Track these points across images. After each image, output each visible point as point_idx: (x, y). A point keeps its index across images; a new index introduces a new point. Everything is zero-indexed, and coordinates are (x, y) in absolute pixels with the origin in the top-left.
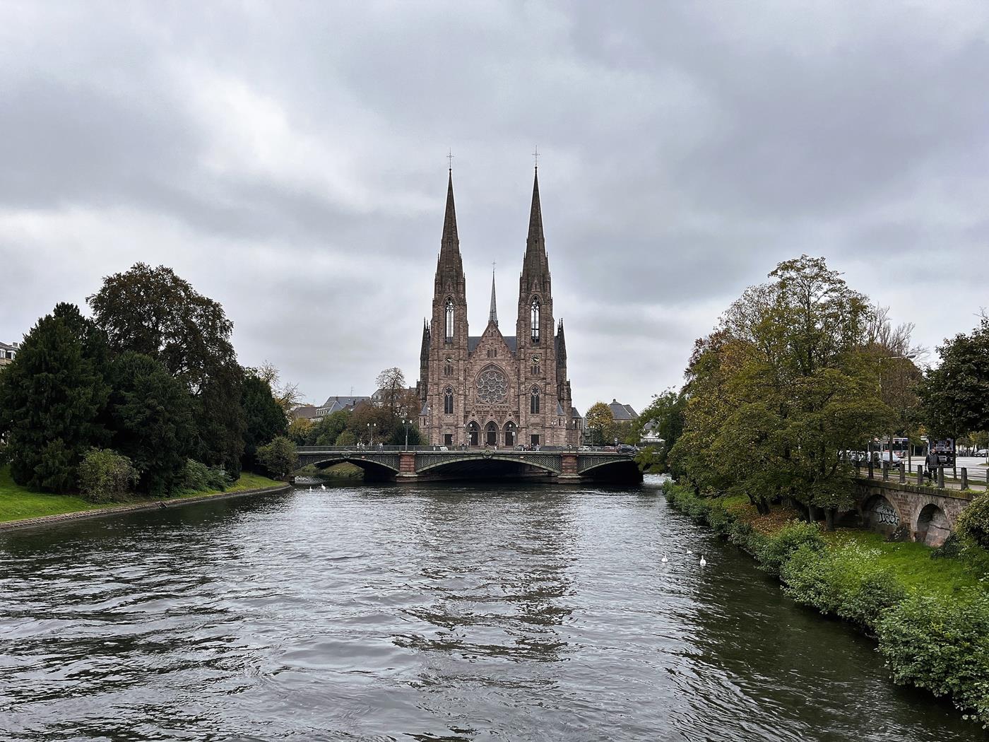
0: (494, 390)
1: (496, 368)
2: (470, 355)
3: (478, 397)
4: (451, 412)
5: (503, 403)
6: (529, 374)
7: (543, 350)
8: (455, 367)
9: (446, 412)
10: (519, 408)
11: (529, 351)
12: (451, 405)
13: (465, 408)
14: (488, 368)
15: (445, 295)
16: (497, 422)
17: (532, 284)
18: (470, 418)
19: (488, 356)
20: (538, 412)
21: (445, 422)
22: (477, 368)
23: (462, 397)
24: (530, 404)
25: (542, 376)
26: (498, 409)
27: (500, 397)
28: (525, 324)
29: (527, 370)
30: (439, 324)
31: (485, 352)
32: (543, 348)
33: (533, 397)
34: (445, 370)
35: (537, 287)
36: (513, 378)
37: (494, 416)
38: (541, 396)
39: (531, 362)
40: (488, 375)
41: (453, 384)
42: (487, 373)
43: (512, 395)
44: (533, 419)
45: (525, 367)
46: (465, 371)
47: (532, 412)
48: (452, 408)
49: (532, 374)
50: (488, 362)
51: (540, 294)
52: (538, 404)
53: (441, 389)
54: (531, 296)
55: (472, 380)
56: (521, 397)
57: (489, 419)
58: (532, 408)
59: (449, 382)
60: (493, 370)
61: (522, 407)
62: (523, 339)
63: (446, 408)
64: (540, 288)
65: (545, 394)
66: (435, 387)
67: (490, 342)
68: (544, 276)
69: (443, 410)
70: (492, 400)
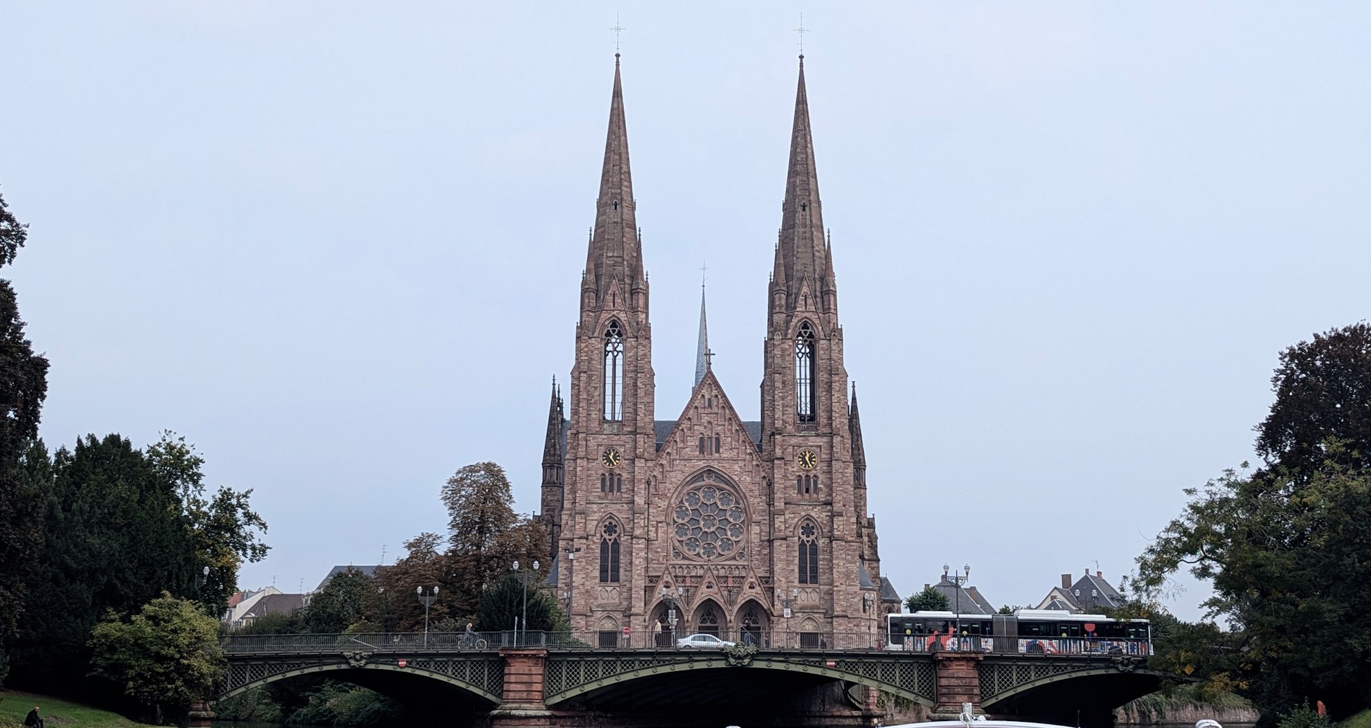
0: (712, 529)
1: (719, 477)
2: (658, 448)
3: (677, 544)
4: (616, 579)
5: (734, 558)
6: (793, 494)
7: (825, 439)
8: (625, 475)
9: (603, 579)
10: (771, 571)
11: (794, 441)
12: (616, 561)
13: (647, 569)
14: (699, 477)
15: (604, 316)
16: (721, 602)
17: (797, 295)
18: (661, 592)
19: (702, 452)
20: (814, 579)
21: (600, 601)
22: (676, 477)
23: (642, 544)
24: (797, 561)
25: (822, 497)
26: (722, 572)
27: (727, 544)
28: (783, 383)
29: (789, 483)
30: (590, 377)
31: (693, 442)
32: (824, 435)
33: (802, 545)
34: (603, 480)
35: (810, 301)
36: (757, 502)
37: (715, 589)
38: (822, 543)
39: (796, 467)
40: (701, 494)
41: (621, 512)
42: (698, 489)
43: (755, 539)
44: (804, 595)
45: (785, 477)
46: (648, 483)
47: (802, 580)
48: (616, 569)
49: (800, 492)
50: (702, 464)
51: (814, 317)
52: (815, 562)
53: (591, 526)
54: (795, 320)
55: (663, 504)
56: (776, 543)
57: (703, 594)
58: (802, 570)
59: (613, 509)
60: (711, 482)
61: (778, 567)
62: (778, 414)
63: (603, 570)
64: (815, 304)
65: (831, 539)
66: (578, 518)
67: (705, 419)
68: (822, 279)
69: (597, 573)
70: (709, 550)
